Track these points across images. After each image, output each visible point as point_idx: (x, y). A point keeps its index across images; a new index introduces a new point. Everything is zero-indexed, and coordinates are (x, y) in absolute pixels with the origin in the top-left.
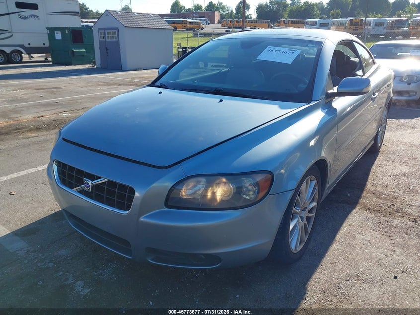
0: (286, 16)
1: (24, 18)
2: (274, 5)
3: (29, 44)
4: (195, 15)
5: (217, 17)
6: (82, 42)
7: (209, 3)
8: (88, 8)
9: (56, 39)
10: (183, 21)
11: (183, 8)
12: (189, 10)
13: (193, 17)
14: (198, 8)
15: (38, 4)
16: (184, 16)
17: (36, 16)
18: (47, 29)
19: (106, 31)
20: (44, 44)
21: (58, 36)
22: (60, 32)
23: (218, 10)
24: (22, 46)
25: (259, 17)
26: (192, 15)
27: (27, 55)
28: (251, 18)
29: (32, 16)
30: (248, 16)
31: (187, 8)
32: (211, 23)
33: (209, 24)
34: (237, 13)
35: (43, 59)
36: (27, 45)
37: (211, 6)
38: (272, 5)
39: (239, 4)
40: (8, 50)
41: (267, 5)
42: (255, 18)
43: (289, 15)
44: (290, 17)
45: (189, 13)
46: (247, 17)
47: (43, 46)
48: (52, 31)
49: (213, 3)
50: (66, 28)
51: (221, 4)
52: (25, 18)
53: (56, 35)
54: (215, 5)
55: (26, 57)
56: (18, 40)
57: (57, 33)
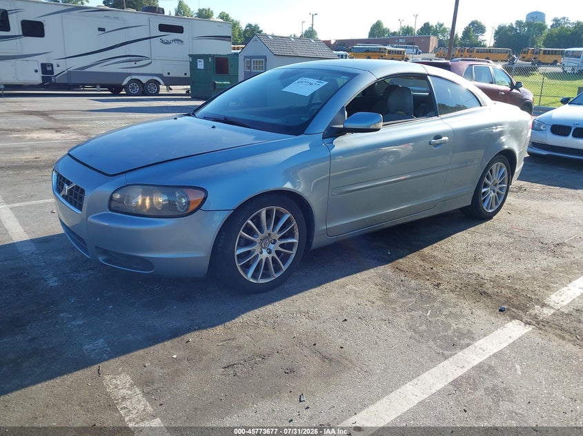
0: (540, 43)
1: (165, 43)
2: (524, 27)
3: (169, 74)
4: (401, 41)
5: (433, 43)
6: (227, 73)
7: (425, 24)
8: (261, 31)
9: (198, 68)
10: (380, 48)
11: (386, 31)
12: (394, 33)
13: (398, 43)
14: (408, 31)
15: (184, 27)
16: (386, 43)
17: (180, 41)
18: (190, 56)
19: (252, 60)
20: (186, 74)
21: (201, 65)
22: (203, 60)
23: (435, 33)
24: (160, 76)
25: (497, 44)
26: (396, 41)
27: (165, 87)
28: (484, 46)
29: (175, 40)
30: (481, 42)
31: (392, 31)
32: (423, 52)
33: (420, 53)
34: (463, 38)
35: (184, 92)
36: (165, 75)
37: (427, 28)
38: (520, 27)
39: (469, 25)
40: (144, 80)
41: (511, 28)
42: (492, 45)
43: (545, 41)
44: (546, 45)
45: (393, 38)
46: (478, 44)
47: (184, 76)
48: (194, 58)
49: (430, 25)
50: (210, 55)
51: (441, 25)
52: (168, 43)
53: (198, 63)
54: (432, 26)
55: (163, 89)
56: (156, 68)
57: (200, 61)
